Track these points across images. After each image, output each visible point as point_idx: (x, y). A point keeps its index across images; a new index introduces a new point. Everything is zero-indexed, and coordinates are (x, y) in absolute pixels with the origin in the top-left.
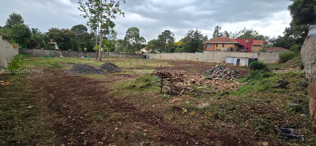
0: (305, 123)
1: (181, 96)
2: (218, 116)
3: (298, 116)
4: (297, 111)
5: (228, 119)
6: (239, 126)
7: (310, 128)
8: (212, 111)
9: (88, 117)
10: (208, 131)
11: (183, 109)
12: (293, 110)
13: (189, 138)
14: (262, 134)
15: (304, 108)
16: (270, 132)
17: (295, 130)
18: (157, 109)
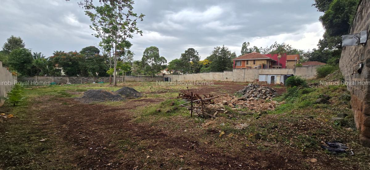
0: (352, 137)
1: (214, 118)
2: (260, 136)
3: (345, 130)
4: (342, 125)
5: (271, 139)
6: (283, 144)
7: (358, 141)
8: (252, 132)
9: (112, 147)
10: (250, 152)
11: (220, 131)
12: (338, 124)
13: (231, 160)
14: (309, 151)
15: (350, 122)
16: (317, 148)
17: (343, 144)
18: (190, 133)
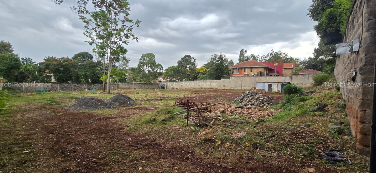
0: (349, 146)
1: (211, 127)
2: (257, 145)
3: (342, 138)
4: (339, 134)
5: (268, 148)
6: (281, 154)
7: (355, 150)
8: (249, 141)
9: (102, 158)
10: (247, 163)
11: (216, 140)
12: (335, 132)
13: (228, 171)
14: (307, 161)
15: (346, 130)
16: (315, 157)
17: (340, 153)
18: (186, 143)
